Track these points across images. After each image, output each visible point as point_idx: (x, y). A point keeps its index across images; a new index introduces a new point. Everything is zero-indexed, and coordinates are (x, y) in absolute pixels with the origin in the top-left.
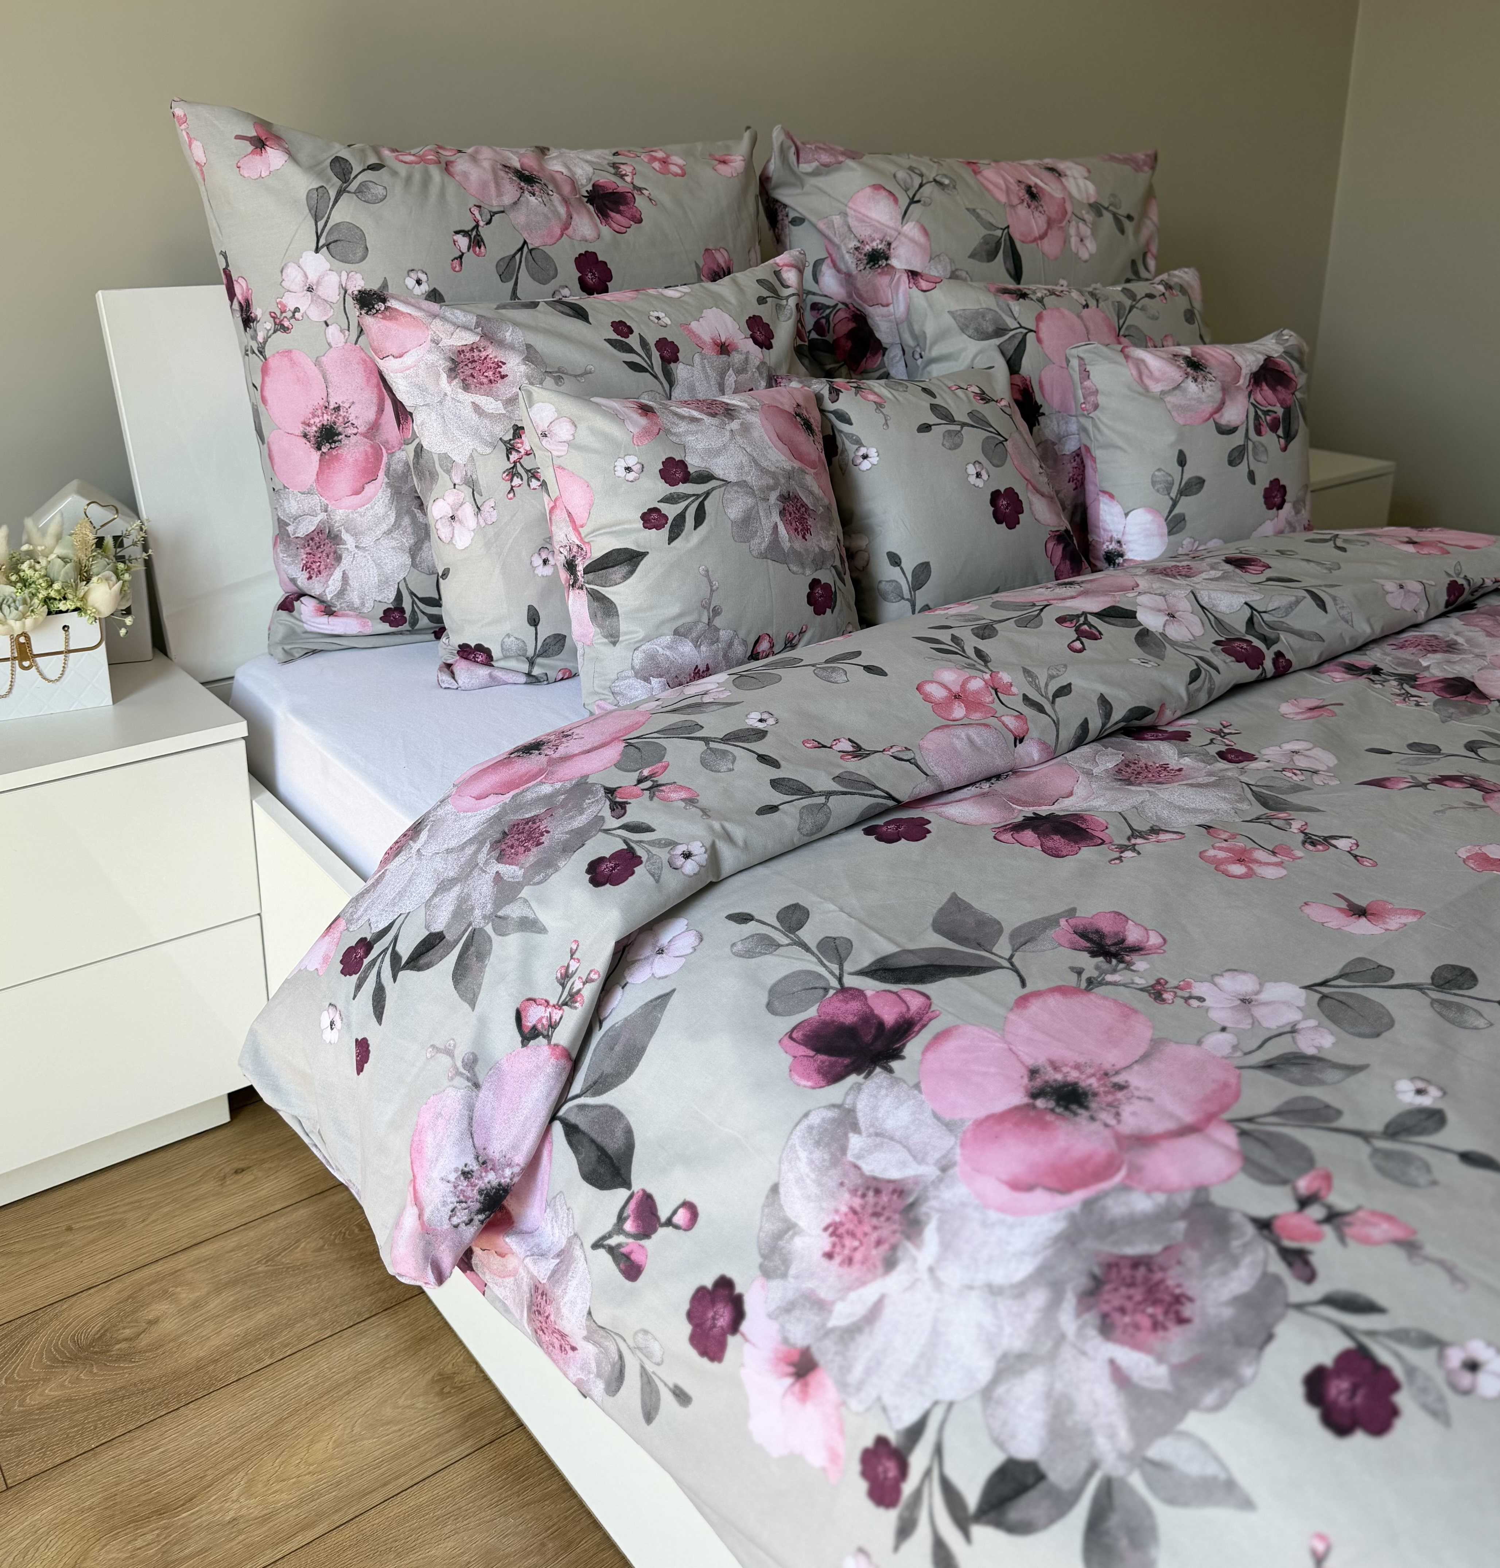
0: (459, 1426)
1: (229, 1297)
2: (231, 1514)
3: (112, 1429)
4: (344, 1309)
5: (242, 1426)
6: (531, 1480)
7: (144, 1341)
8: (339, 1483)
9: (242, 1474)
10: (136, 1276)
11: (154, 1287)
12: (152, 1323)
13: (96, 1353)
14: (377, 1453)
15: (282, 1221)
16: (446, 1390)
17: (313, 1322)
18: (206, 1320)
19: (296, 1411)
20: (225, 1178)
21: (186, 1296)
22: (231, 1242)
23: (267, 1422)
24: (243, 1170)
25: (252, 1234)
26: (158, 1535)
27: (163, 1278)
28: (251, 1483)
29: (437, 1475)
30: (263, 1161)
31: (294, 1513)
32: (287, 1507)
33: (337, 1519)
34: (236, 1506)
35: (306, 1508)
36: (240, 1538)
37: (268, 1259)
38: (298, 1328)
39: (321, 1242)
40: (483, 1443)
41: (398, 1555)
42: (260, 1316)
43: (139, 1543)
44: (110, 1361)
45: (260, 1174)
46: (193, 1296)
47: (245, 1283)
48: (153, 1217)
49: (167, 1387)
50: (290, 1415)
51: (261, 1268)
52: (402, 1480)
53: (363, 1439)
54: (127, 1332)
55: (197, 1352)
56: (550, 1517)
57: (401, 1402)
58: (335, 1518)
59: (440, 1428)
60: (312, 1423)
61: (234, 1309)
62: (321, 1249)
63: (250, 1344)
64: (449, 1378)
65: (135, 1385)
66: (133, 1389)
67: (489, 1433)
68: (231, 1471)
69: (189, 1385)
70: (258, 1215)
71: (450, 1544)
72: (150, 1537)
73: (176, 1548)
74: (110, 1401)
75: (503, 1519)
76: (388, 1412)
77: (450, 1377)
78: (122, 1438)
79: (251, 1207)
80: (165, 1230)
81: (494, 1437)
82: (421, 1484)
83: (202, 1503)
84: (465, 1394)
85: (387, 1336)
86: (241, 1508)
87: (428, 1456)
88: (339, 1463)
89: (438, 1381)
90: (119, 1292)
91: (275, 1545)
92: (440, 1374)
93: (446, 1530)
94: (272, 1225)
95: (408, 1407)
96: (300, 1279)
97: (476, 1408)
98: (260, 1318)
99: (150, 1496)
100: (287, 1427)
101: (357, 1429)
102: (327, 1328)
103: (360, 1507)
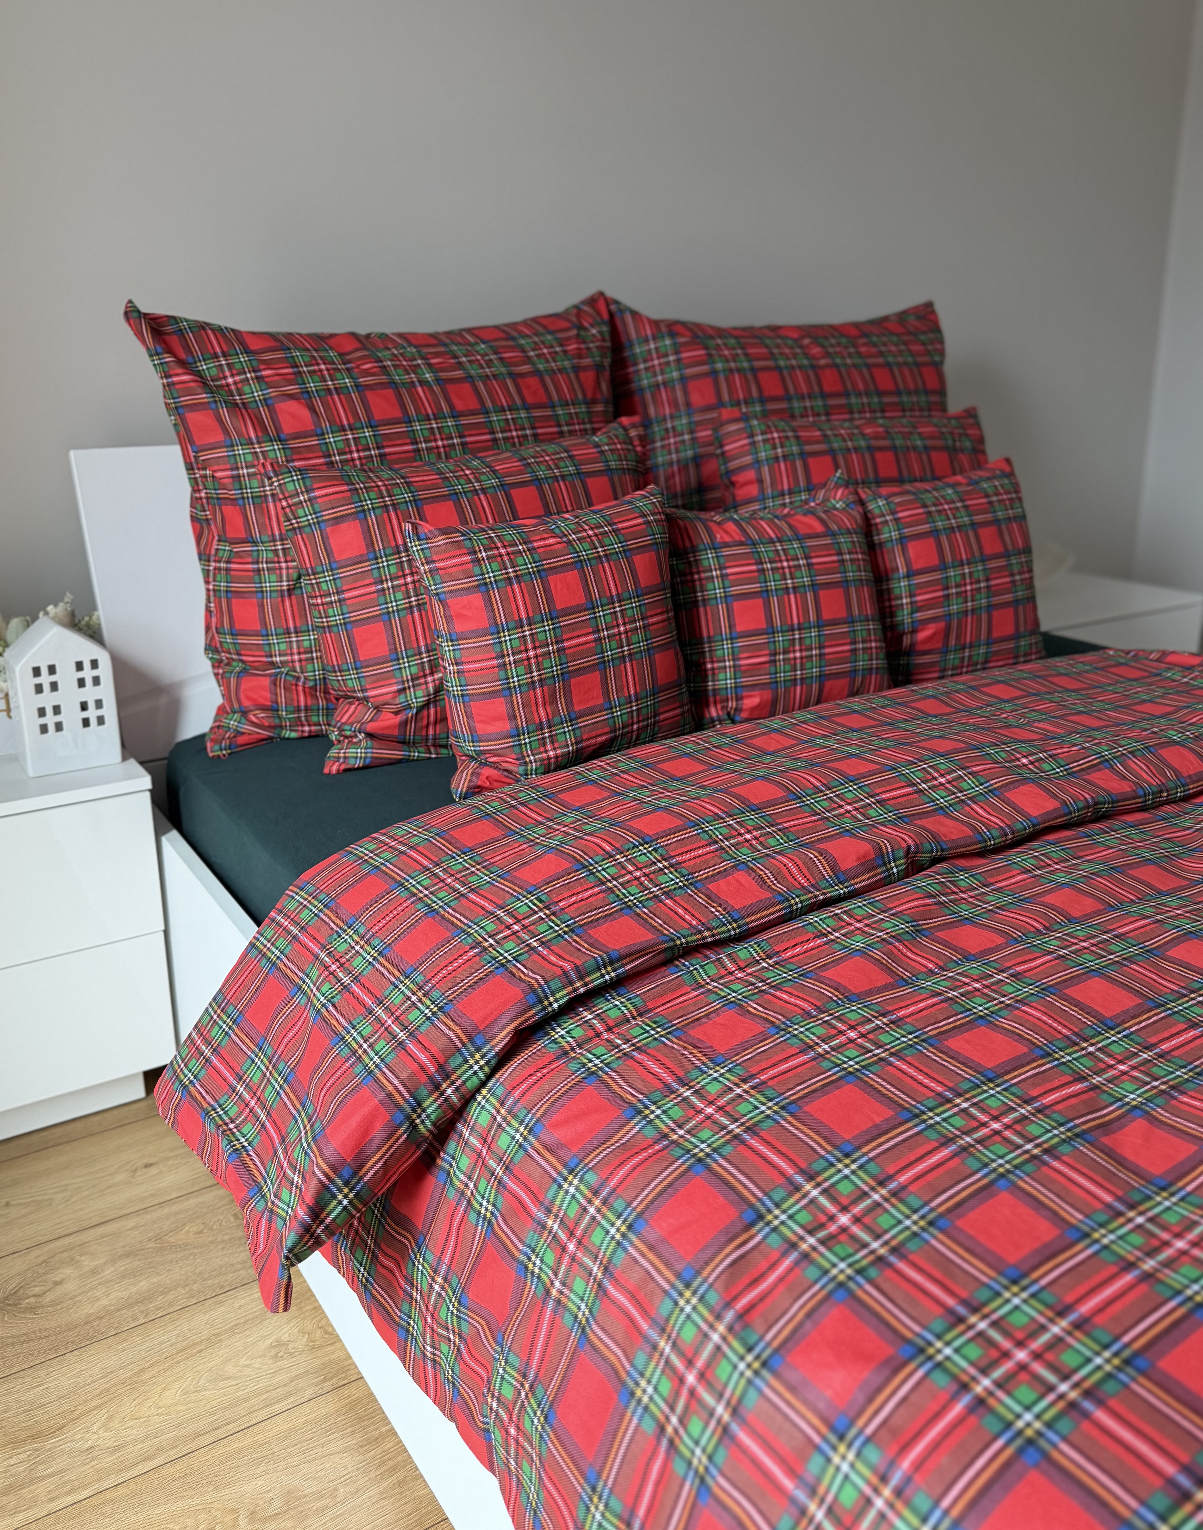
0: (285, 1386)
1: (122, 1266)
2: (90, 1443)
3: (11, 1367)
4: (210, 1282)
5: (112, 1372)
6: (335, 1435)
8: (179, 1425)
9: (104, 1411)
10: (52, 1246)
11: (65, 1255)
12: (56, 1283)
13: (9, 1305)
14: (214, 1403)
15: (175, 1208)
16: (280, 1355)
17: (183, 1292)
18: (99, 1284)
19: (156, 1362)
20: (136, 1170)
21: (88, 1263)
22: (130, 1223)
23: (132, 1370)
24: (151, 1165)
25: (148, 1217)
26: (30, 1456)
27: (73, 1248)
28: (110, 1418)
29: (260, 1424)
30: (169, 1158)
31: (139, 1446)
32: (135, 1440)
33: (173, 1454)
34: (95, 1437)
35: (150, 1443)
36: (93, 1463)
37: (158, 1238)
38: (171, 1296)
39: (202, 1227)
40: (302, 1400)
41: (216, 1488)
42: (143, 1283)
43: (13, 1461)
44: (19, 1312)
45: (164, 1169)
46: (93, 1264)
47: (136, 1255)
48: (74, 1199)
49: (59, 1337)
50: (151, 1366)
51: (151, 1245)
52: (230, 1426)
53: (206, 1390)
54: (37, 1290)
55: (88, 1310)
56: (346, 1467)
57: (242, 1362)
59: (269, 1385)
60: (169, 1373)
61: (124, 1277)
62: (201, 1232)
63: (130, 1306)
64: (284, 1345)
65: (35, 1332)
66: (33, 1336)
68: (96, 1408)
69: (76, 1336)
70: (157, 1202)
71: (260, 1483)
72: (22, 1456)
73: (42, 1467)
74: (13, 1344)
75: (306, 1465)
76: (230, 1369)
77: (286, 1344)
78: (16, 1375)
79: (152, 1195)
80: (82, 1209)
82: (246, 1431)
83: (68, 1432)
84: (295, 1359)
85: (240, 1307)
86: (99, 1438)
87: (256, 1408)
88: (184, 1408)
89: (275, 1346)
90: (37, 1257)
91: (120, 1471)
92: (277, 1341)
93: (258, 1471)
94: (166, 1210)
95: (246, 1366)
96: (180, 1255)
97: (302, 1371)
98: (143, 1284)
99: (29, 1423)
100: (147, 1376)
101: (202, 1382)
102: (193, 1297)
103: (193, 1446)
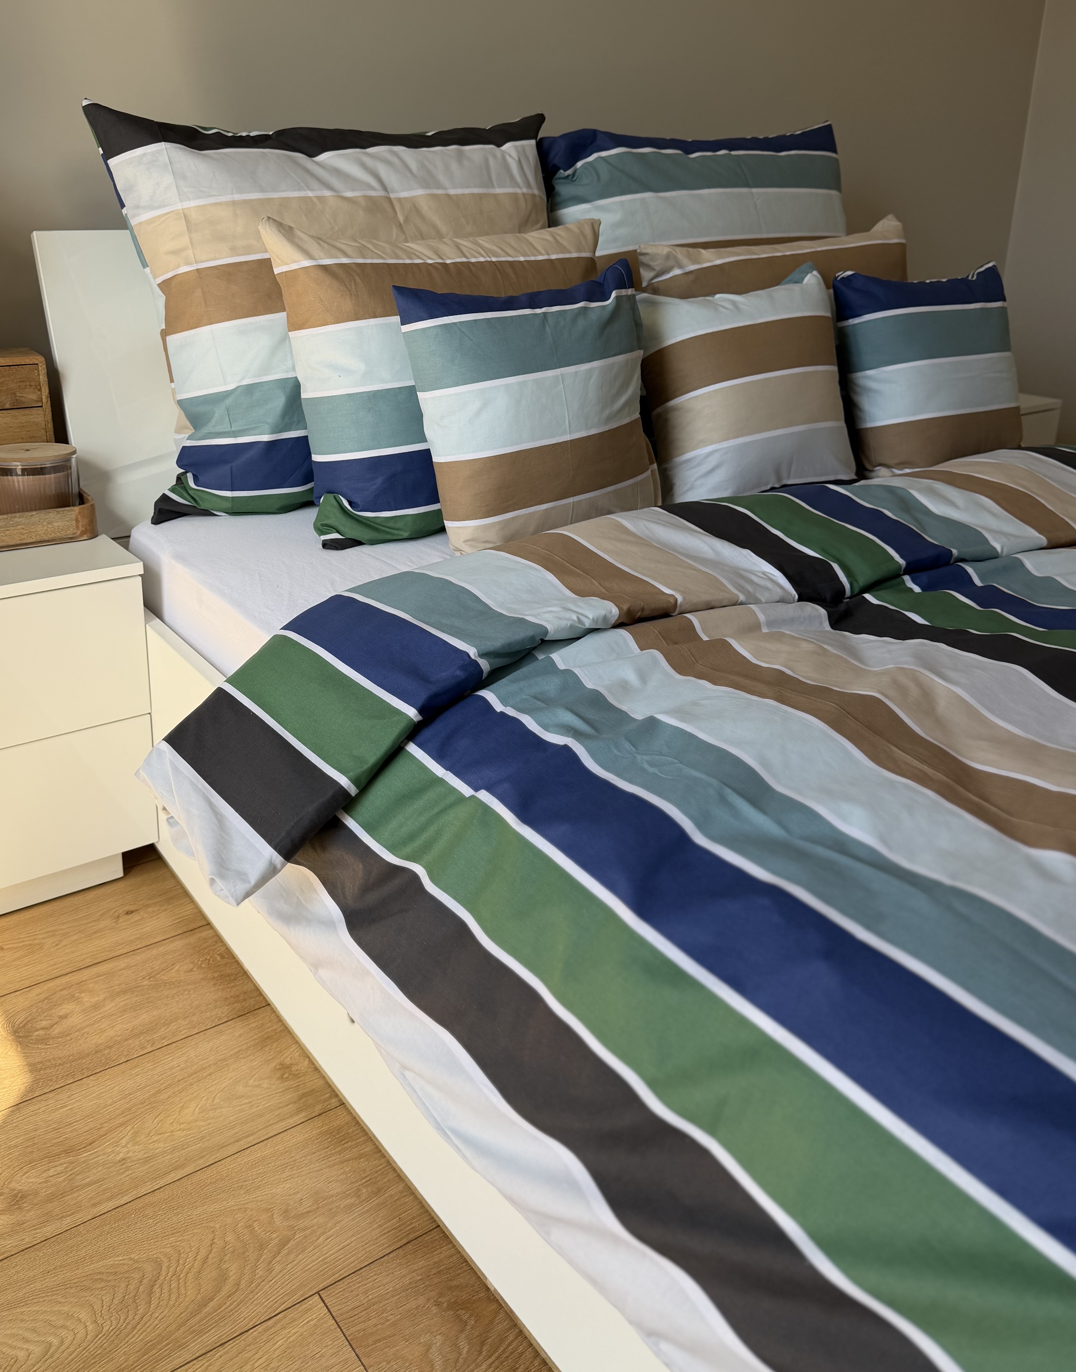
0: (295, 1102)
1: (121, 1001)
2: (121, 1156)
4: (208, 1014)
5: (130, 1094)
6: (350, 1143)
7: (56, 1030)
8: (203, 1138)
9: (129, 1128)
10: (51, 984)
11: (65, 992)
12: (63, 1017)
13: (20, 1037)
14: (231, 1118)
15: (162, 949)
16: (286, 1076)
17: (184, 1023)
18: (103, 1018)
19: (170, 1085)
20: (118, 917)
21: (88, 1000)
22: (122, 963)
23: (149, 1092)
24: (132, 912)
25: (138, 958)
26: (66, 1168)
27: (70, 987)
28: (136, 1134)
29: (278, 1136)
30: (148, 906)
31: (169, 1157)
32: (163, 1152)
33: (202, 1163)
34: (125, 1150)
35: (177, 1154)
36: (127, 1173)
37: (151, 976)
38: (173, 1027)
39: (191, 966)
40: (313, 1115)
41: (248, 1191)
42: (144, 1016)
43: (51, 1172)
44: (31, 1043)
45: (145, 915)
46: (94, 1000)
47: (133, 992)
48: (64, 943)
49: (73, 1064)
50: (166, 1088)
51: (145, 983)
52: (251, 1138)
53: (221, 1108)
54: (44, 1023)
55: (97, 1040)
56: (364, 1171)
58: (200, 1162)
59: (281, 1103)
60: (183, 1094)
61: (125, 1011)
62: (191, 970)
63: (136, 1036)
64: (287, 1067)
65: (49, 1061)
66: (48, 1064)
67: (318, 1109)
68: (121, 1125)
69: (90, 1063)
70: (144, 945)
71: (288, 1186)
72: (59, 1169)
73: (79, 1177)
75: (327, 1170)
76: (241, 1089)
77: (289, 1067)
79: (138, 938)
80: (73, 952)
81: (322, 1111)
82: (266, 1142)
83: (99, 1146)
84: (300, 1079)
85: (240, 1036)
86: (128, 1152)
87: (271, 1122)
88: (203, 1123)
89: (279, 1069)
90: (38, 995)
91: (153, 1179)
92: (280, 1064)
93: (284, 1175)
94: (154, 952)
95: (257, 1086)
96: (174, 992)
97: (308, 1090)
99: (61, 1139)
100: (163, 1096)
101: (216, 1101)
102: (195, 1027)
103: (219, 1156)
